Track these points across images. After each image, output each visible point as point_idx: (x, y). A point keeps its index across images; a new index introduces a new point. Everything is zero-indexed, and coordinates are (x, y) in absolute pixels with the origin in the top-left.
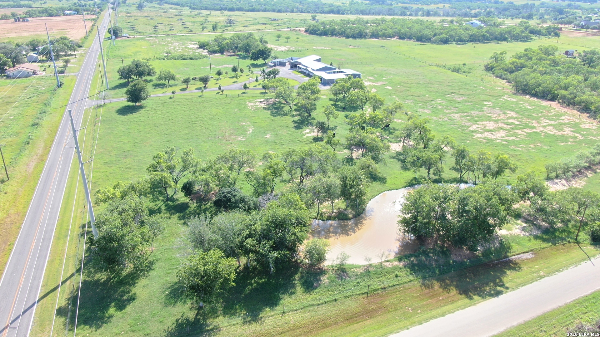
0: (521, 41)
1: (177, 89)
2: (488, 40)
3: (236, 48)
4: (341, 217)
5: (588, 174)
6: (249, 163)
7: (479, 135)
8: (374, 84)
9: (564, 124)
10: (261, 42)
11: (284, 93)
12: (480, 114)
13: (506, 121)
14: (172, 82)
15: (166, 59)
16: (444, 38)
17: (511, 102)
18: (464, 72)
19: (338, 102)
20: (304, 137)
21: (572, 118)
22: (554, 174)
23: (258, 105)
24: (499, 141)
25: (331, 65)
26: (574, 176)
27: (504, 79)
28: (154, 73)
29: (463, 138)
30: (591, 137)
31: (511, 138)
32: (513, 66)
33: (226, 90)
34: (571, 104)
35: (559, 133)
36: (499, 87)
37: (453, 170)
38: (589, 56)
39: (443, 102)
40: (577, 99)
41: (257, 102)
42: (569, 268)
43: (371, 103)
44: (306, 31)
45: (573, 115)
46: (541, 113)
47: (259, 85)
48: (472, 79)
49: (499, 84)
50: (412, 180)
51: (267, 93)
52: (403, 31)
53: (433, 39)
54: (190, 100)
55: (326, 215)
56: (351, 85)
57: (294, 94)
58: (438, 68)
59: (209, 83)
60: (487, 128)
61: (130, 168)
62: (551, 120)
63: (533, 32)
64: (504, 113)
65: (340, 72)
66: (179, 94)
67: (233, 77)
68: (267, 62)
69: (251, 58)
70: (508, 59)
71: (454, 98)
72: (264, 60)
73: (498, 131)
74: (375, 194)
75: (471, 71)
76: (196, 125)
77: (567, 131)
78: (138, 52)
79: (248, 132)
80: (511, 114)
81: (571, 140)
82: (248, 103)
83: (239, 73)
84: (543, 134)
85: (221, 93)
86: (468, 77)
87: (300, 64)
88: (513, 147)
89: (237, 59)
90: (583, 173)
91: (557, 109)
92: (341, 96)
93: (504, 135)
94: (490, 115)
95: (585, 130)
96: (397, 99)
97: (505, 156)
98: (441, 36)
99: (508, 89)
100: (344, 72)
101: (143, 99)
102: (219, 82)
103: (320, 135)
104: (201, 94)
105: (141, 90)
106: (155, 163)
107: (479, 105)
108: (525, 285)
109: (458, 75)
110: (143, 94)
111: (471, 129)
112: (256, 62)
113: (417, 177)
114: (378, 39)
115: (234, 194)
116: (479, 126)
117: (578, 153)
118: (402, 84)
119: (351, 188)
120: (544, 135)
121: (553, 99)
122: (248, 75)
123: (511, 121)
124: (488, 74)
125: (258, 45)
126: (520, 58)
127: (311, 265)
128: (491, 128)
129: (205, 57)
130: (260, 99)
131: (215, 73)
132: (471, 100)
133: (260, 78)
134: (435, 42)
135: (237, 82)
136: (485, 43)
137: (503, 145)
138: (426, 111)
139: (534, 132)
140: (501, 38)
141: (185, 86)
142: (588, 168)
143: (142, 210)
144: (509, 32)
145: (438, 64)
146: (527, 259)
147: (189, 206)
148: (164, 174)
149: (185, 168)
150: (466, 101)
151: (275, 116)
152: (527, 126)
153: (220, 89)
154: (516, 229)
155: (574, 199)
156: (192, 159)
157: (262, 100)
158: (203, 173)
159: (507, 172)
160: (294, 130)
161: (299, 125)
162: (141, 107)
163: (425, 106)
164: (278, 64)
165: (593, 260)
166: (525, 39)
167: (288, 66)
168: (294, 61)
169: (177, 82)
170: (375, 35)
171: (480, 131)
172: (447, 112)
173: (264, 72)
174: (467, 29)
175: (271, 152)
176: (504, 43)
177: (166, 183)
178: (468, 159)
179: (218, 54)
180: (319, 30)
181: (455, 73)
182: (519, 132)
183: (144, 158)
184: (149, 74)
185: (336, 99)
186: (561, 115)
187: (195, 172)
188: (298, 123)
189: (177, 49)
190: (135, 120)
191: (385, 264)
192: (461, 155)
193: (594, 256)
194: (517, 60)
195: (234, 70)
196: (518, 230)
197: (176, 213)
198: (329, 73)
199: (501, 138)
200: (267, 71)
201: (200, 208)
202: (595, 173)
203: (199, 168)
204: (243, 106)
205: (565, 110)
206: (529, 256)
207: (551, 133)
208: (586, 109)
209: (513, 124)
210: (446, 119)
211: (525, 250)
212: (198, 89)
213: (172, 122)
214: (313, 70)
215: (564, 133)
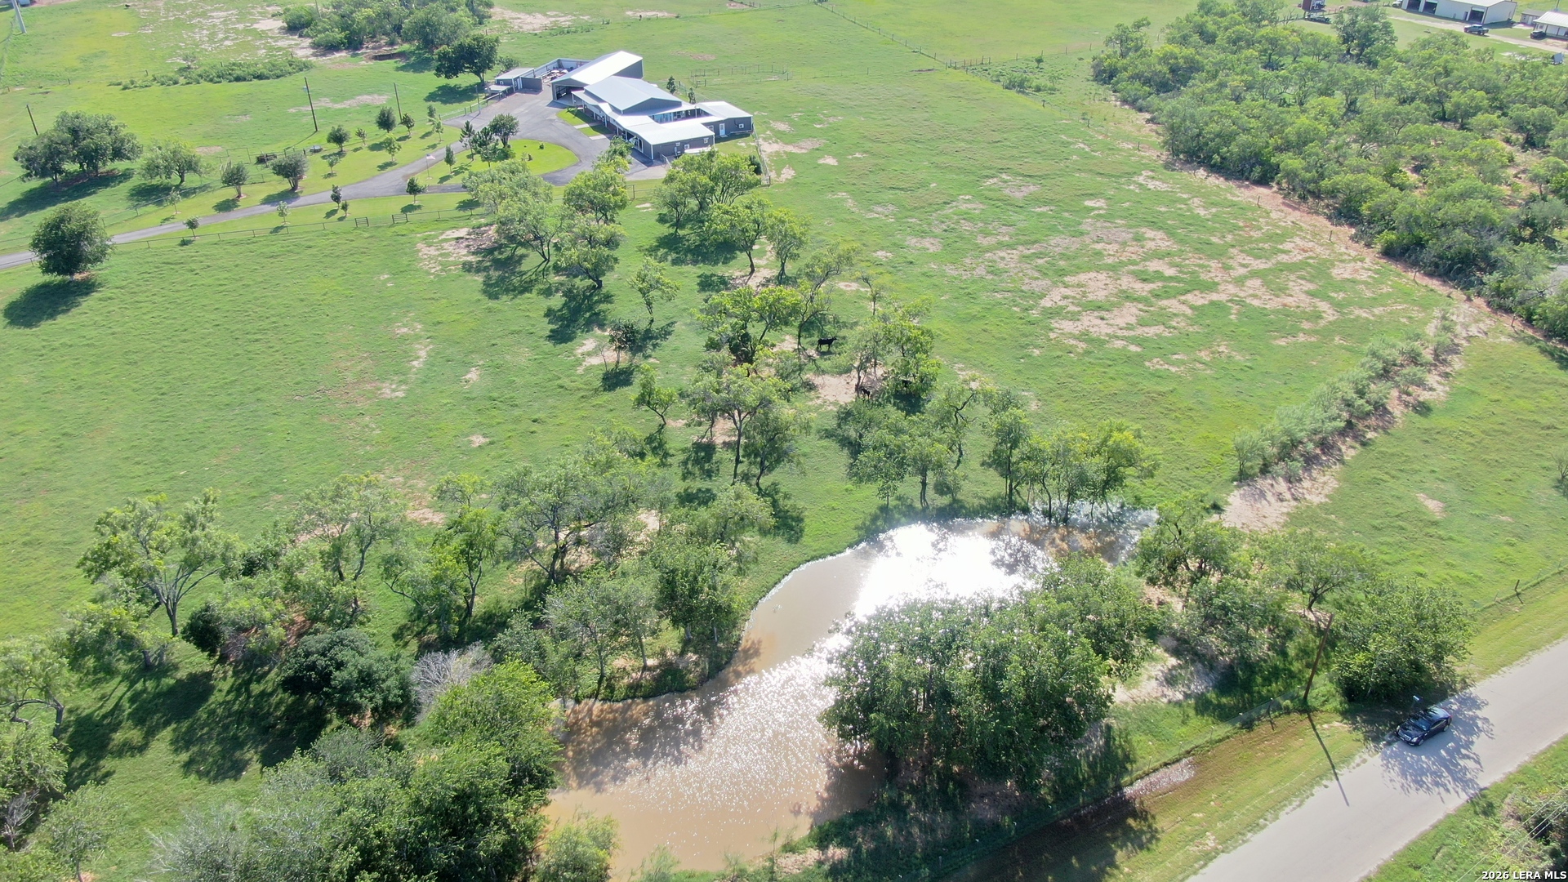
1: (204, 206)
5: (1343, 448)
7: (1067, 326)
8: (789, 148)
9: (1291, 268)
12: (1073, 248)
13: (1140, 267)
14: (191, 180)
15: (182, 80)
17: (1157, 194)
18: (1038, 89)
19: (682, 227)
20: (580, 370)
21: (1311, 245)
22: (1256, 463)
23: (448, 255)
24: (1119, 344)
25: (670, 87)
26: (1310, 461)
27: (1140, 110)
28: (136, 151)
29: (1024, 341)
30: (1357, 312)
31: (1151, 331)
33: (356, 197)
34: (1312, 196)
35: (1274, 304)
36: (1128, 139)
37: (990, 466)
38: (1361, 24)
39: (976, 208)
40: (1325, 184)
41: (446, 240)
42: (1282, 814)
43: (771, 241)
45: (1315, 234)
46: (1233, 230)
47: (457, 174)
48: (1058, 114)
49: (1128, 128)
50: (875, 518)
51: (477, 205)
54: (243, 248)
55: (626, 681)
58: (968, 76)
59: (306, 178)
60: (1091, 297)
62: (1257, 257)
64: (1138, 239)
65: (693, 113)
66: (212, 227)
67: (381, 147)
68: (484, 82)
70: (1155, 45)
71: (1007, 192)
73: (1119, 305)
74: (771, 580)
75: (1057, 85)
76: (258, 345)
77: (1298, 295)
78: (96, 56)
79: (415, 363)
80: (1156, 239)
81: (1306, 325)
82: (420, 246)
84: (1235, 308)
85: (341, 213)
86: (1047, 108)
87: (582, 87)
88: (1156, 364)
89: (398, 69)
90: (1334, 448)
91: (1274, 215)
92: (693, 204)
93: (1133, 320)
94: (1098, 247)
95: (1341, 285)
96: (850, 203)
99: (1151, 146)
100: (705, 113)
101: (91, 262)
102: (337, 168)
103: (623, 361)
104: (279, 222)
105: (80, 236)
107: (1071, 213)
109: (1021, 98)
111: (1046, 303)
113: (892, 503)
116: (1068, 292)
118: (868, 145)
120: (1239, 313)
121: (1263, 181)
122: (426, 136)
123: (1154, 266)
126: (1185, 39)
128: (1101, 295)
129: (304, 66)
130: (457, 229)
131: (327, 133)
132: (1050, 195)
133: (458, 147)
135: (389, 165)
137: (1129, 359)
138: (926, 243)
139: (1212, 303)
141: (233, 192)
142: (1346, 430)
145: (968, 63)
146: (1175, 788)
147: (212, 688)
150: (1037, 200)
151: (497, 296)
153: (336, 198)
154: (1150, 678)
156: (209, 539)
157: (463, 232)
160: (549, 345)
161: (565, 326)
162: (87, 288)
163: (925, 227)
164: (520, 86)
165: (1343, 772)
167: (547, 93)
168: (564, 75)
169: (204, 180)
171: (1072, 308)
175: (478, 440)
179: (344, 54)
181: (1012, 93)
182: (1173, 305)
183: (85, 497)
184: (118, 154)
185: (678, 218)
186: (1284, 236)
189: (221, 36)
190: (63, 340)
191: (782, 861)
193: (1347, 758)
196: (1154, 683)
197: (166, 725)
198: (664, 120)
199: (1126, 333)
201: (246, 690)
202: (1363, 444)
204: (405, 261)
205: (1296, 215)
206: (1181, 774)
207: (1256, 303)
208: (1347, 212)
209: (1158, 275)
210: (981, 271)
211: (1169, 756)
212: (270, 200)
213: (184, 341)
214: (615, 110)
215: (1288, 301)
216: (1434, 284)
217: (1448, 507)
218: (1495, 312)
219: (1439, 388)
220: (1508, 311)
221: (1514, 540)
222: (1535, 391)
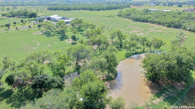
3: (20, 15)
12: (129, 28)
13: (139, 30)
16: (98, 9)
17: (135, 24)
20: (67, 43)
23: (38, 34)
31: (146, 35)
32: (127, 14)
34: (154, 23)
43: (90, 27)
45: (157, 26)
47: (36, 26)
49: (126, 19)
51: (41, 29)
52: (84, 7)
58: (102, 17)
59: (10, 27)
62: (152, 28)
71: (116, 24)
73: (140, 33)
77: (161, 31)
79: (38, 45)
81: (164, 33)
85: (18, 30)
87: (51, 18)
89: (22, 18)
91: (151, 25)
93: (143, 34)
94: (132, 28)
99: (130, 21)
104: (7, 32)
109: (111, 18)
113: (127, 53)
116: (132, 32)
120: (155, 32)
124: (120, 17)
125: (30, 12)
128: (137, 32)
132: (122, 24)
133: (35, 23)
135: (24, 26)
139: (151, 32)
140: (115, 8)
147: (13, 92)
149: (6, 67)
152: (147, 30)
167: (46, 19)
170: (74, 9)
176: (117, 10)
179: (12, 18)
185: (73, 28)
186: (154, 26)
192: (144, 40)
195: (22, 21)
201: (22, 91)
203: (16, 65)
204: (31, 35)
208: (159, 23)
209: (142, 30)
214: (58, 19)
218: (185, 30)
219: (186, 37)
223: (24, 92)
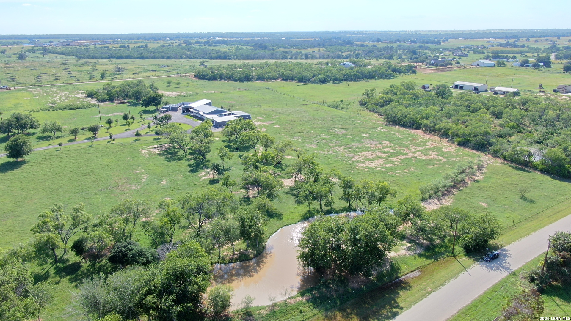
0: (386, 78)
1: (63, 141)
2: (359, 79)
3: (126, 95)
4: (243, 258)
5: (454, 192)
6: (144, 213)
7: (361, 165)
8: (264, 123)
9: (430, 149)
10: (151, 88)
11: (178, 138)
12: (360, 146)
13: (382, 150)
14: (58, 134)
15: (51, 110)
16: (322, 78)
17: (385, 132)
18: (342, 108)
19: (231, 143)
20: (201, 180)
21: (435, 143)
22: (427, 195)
23: (151, 152)
24: (378, 169)
25: (222, 107)
26: (443, 195)
27: (376, 113)
28: (38, 126)
29: (348, 169)
30: (452, 159)
31: (388, 165)
32: (382, 101)
33: (117, 138)
34: (433, 131)
35: (426, 158)
36: (373, 119)
37: (342, 199)
38: (441, 89)
39: (327, 137)
40: (437, 127)
41: (150, 148)
42: (451, 281)
43: (262, 143)
44: (196, 76)
45: (436, 141)
46: (410, 140)
47: (152, 131)
48: (350, 114)
49: (373, 117)
50: (306, 214)
51: (160, 139)
52: (285, 73)
53: (313, 79)
54: (78, 151)
55: (228, 258)
56: (242, 126)
57: (188, 139)
58: (320, 106)
59: (99, 133)
60: (367, 158)
61: (12, 231)
62: (418, 147)
63: (394, 70)
64: (380, 143)
65: (230, 114)
66: (67, 146)
67: (124, 125)
68: (158, 108)
69: (142, 105)
70: (378, 95)
71: (337, 133)
72: (155, 106)
73: (377, 160)
74: (274, 231)
75: (348, 107)
76: (86, 177)
77: (433, 155)
78: (19, 104)
79: (143, 180)
80: (386, 143)
81: (437, 163)
82: (141, 150)
83: (130, 120)
84: (414, 159)
85: (112, 142)
86: (346, 113)
87: (192, 108)
88: (391, 173)
89: (128, 106)
90: (450, 191)
91: (422, 137)
92: (234, 137)
93: (382, 163)
94: (368, 145)
95: (446, 153)
96: (286, 136)
97: (385, 183)
98: (319, 77)
99: (380, 121)
100: (235, 114)
101: (25, 154)
102: (110, 130)
103: (216, 177)
104: (91, 144)
105: (23, 144)
106: (40, 222)
107: (358, 137)
108: (417, 303)
109: (337, 111)
110: (25, 149)
111: (354, 159)
112: (147, 109)
113: (311, 210)
114: (264, 81)
115: (130, 248)
116: (360, 157)
117: (444, 174)
118: (289, 122)
119: (250, 228)
120: (415, 160)
121: (418, 128)
122: (140, 122)
123: (386, 150)
124: (363, 108)
125: (148, 92)
126: (387, 93)
127: (216, 313)
128: (371, 157)
129: (94, 106)
130: (154, 145)
131: (105, 121)
132: (350, 133)
133: (152, 124)
134: (315, 82)
135: (128, 129)
136: (357, 81)
137: (382, 172)
138: (312, 146)
139: (406, 158)
140: (370, 76)
141: (73, 137)
142: (453, 187)
143: (25, 278)
144: (376, 71)
145: (319, 102)
146: (415, 277)
147: (81, 266)
148: (51, 235)
149: (75, 225)
150: (346, 135)
151: (170, 161)
152: (400, 154)
153: (111, 137)
154: (402, 249)
155: (446, 216)
156: (83, 215)
157: (156, 146)
158: (95, 229)
159: (388, 197)
160: (190, 174)
161: (195, 168)
162: (24, 162)
163: (311, 142)
164: (170, 110)
165: (468, 269)
166: (390, 77)
167: (180, 111)
168: (185, 106)
169: (63, 134)
170: (260, 78)
171: (362, 160)
172: (331, 145)
173: (156, 118)
174: (340, 70)
175: (168, 199)
176: (373, 80)
177: (54, 244)
178: (354, 188)
179: (108, 102)
180: (208, 75)
181: (334, 109)
182: (394, 159)
183: (27, 218)
184: (32, 127)
185: (229, 141)
186: (426, 142)
187: (86, 229)
188: (194, 166)
189: (63, 99)
190: (17, 176)
191: (289, 301)
192: (348, 185)
193: (469, 266)
194: (385, 96)
195: (125, 117)
196: (404, 251)
197: (67, 276)
198: (221, 116)
199: (380, 166)
200: (159, 116)
201: (94, 266)
202: (460, 190)
203: (91, 223)
204: (136, 154)
205: (429, 136)
207: (420, 158)
208: (445, 134)
209: (388, 152)
210: (331, 152)
211: (412, 269)
212: (87, 139)
213: (60, 176)
214: (204, 113)
215: (430, 157)
216: (475, 151)
217: (489, 205)
218: (494, 157)
219: (481, 176)
220: (498, 157)
221: (510, 212)
222: (510, 176)
223: (98, 267)
